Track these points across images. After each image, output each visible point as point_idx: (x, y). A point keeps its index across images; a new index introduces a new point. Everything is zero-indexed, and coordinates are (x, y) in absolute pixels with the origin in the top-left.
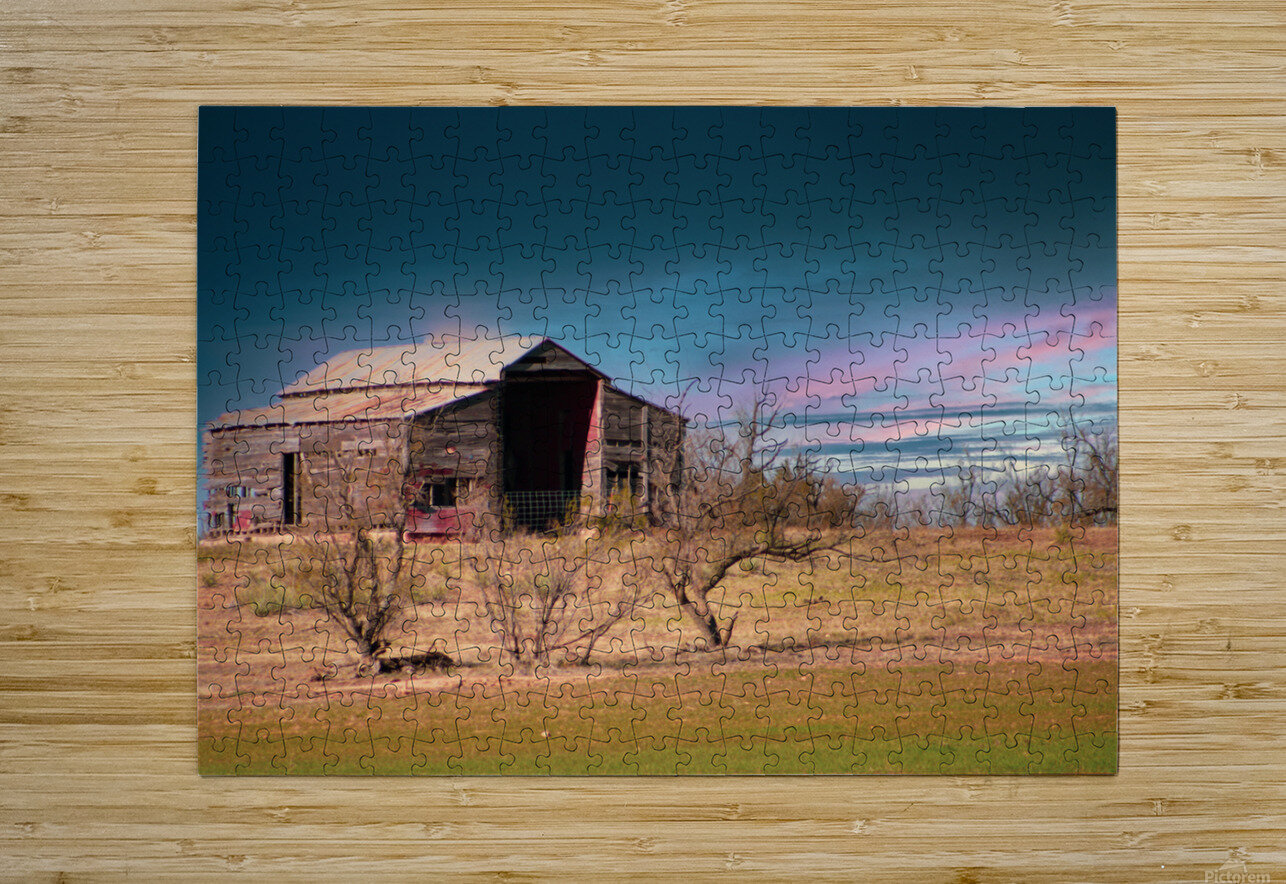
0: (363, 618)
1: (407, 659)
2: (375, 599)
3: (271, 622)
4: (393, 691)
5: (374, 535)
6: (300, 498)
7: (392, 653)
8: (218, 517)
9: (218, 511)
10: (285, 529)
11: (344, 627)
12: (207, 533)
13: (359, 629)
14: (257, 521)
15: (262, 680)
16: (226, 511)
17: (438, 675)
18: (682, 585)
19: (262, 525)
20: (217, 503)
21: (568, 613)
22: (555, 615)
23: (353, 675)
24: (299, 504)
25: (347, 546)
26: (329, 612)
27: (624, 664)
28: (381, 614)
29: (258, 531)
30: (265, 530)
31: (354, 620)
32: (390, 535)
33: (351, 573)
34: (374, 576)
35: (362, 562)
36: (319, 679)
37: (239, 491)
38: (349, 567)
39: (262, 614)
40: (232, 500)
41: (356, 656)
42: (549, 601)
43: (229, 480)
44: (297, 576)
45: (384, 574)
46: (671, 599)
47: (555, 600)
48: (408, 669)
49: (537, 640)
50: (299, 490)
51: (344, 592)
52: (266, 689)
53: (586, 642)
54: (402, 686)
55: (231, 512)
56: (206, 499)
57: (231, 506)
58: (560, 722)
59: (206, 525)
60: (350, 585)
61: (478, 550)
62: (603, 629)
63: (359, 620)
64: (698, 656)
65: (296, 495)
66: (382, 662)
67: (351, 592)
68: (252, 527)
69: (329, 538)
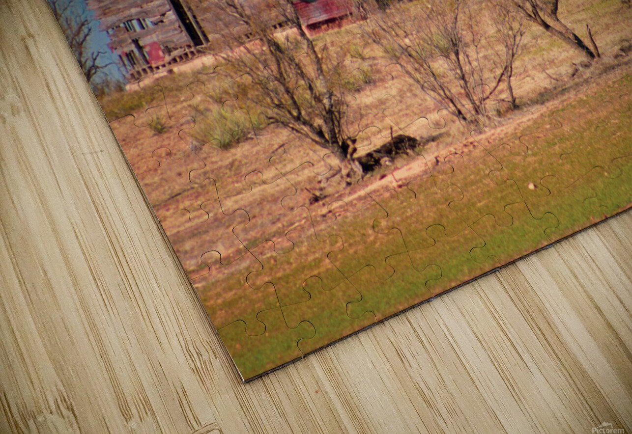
0: (318, 122)
1: (378, 151)
2: (318, 99)
3: (239, 152)
4: (386, 188)
5: (280, 36)
6: (194, 17)
7: (363, 150)
8: (129, 55)
9: (126, 50)
10: (199, 52)
11: (307, 136)
12: (128, 76)
13: (320, 133)
14: (169, 51)
15: (266, 220)
16: (133, 47)
17: (413, 159)
18: (536, 14)
19: (175, 53)
20: (121, 43)
21: (475, 64)
22: (467, 68)
23: (344, 185)
24: (197, 23)
25: (263, 53)
26: (285, 125)
27: (542, 97)
28: (330, 112)
29: (175, 60)
30: (181, 57)
31: (311, 126)
32: (292, 32)
33: (281, 78)
34: (302, 75)
35: (285, 65)
36: (316, 199)
37: (135, 23)
38: (275, 72)
39: (226, 146)
40: (134, 37)
41: (335, 161)
42: (453, 56)
43: (121, 16)
44: (237, 98)
45: (310, 70)
46: (537, 29)
47: (457, 54)
48: (385, 161)
49: (468, 95)
50: (190, 9)
51: (286, 99)
52: (274, 228)
53: (503, 86)
54: (390, 181)
55: (140, 48)
56: (108, 41)
57: (136, 42)
58: (535, 170)
59: (123, 69)
60: (288, 91)
61: (370, 25)
62: (508, 70)
63: (315, 125)
64: (587, 73)
65: (189, 14)
66: (359, 160)
67: (292, 98)
68: (168, 58)
69: (242, 48)
